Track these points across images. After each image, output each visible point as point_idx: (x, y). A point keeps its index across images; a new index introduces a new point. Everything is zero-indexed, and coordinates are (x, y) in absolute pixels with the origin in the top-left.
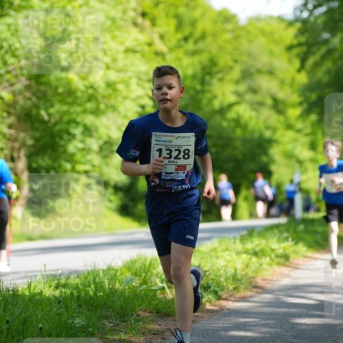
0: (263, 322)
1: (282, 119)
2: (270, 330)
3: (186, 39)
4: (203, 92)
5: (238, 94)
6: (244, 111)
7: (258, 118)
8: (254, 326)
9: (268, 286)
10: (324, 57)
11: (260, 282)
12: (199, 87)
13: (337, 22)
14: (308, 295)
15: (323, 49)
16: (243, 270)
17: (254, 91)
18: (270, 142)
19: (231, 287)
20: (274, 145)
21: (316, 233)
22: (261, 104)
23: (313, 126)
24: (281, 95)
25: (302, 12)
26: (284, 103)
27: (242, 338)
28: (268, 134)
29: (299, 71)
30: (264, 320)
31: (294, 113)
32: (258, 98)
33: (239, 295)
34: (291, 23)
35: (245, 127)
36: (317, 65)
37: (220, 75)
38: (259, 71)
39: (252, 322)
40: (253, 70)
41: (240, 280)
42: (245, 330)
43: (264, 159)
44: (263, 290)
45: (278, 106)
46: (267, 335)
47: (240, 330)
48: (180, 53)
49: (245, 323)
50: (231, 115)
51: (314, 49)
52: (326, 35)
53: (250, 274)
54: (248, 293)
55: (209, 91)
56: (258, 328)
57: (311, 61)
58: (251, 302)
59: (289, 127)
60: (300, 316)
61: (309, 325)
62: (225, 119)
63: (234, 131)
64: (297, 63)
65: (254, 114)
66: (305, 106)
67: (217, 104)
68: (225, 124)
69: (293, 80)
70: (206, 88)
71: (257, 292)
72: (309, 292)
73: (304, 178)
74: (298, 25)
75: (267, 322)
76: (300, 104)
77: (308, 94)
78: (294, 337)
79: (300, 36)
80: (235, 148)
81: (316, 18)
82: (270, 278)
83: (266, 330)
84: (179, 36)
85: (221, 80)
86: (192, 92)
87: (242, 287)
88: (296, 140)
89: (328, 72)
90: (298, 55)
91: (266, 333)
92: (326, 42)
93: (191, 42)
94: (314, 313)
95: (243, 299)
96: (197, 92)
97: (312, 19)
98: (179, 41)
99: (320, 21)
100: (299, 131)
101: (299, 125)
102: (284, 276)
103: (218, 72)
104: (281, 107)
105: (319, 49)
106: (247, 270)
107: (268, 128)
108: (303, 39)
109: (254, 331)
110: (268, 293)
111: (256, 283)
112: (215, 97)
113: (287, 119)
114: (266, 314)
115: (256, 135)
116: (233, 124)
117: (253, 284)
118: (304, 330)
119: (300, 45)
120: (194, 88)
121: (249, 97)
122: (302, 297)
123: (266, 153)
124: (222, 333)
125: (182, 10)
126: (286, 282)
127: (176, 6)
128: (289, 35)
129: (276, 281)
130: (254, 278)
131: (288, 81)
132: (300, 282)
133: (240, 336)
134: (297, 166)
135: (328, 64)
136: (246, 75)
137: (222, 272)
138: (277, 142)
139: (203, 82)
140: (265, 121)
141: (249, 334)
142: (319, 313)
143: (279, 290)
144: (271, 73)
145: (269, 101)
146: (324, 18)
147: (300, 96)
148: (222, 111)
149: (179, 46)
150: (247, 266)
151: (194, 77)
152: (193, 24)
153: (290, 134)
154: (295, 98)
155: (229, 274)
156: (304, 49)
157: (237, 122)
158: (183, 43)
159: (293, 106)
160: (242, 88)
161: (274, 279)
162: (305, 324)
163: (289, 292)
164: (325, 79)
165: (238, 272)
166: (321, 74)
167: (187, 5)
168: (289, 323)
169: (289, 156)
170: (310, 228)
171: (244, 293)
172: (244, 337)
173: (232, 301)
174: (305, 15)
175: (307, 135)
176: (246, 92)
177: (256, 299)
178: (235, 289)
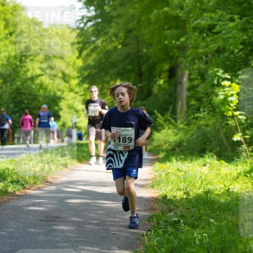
0: (50, 202)
1: (67, 85)
2: (54, 206)
3: (11, 34)
4: (21, 67)
5: (42, 69)
6: (45, 80)
7: (53, 84)
8: (44, 204)
9: (55, 181)
10: (92, 51)
11: (50, 179)
12: (18, 64)
13: (100, 31)
14: (77, 187)
15: (92, 47)
16: (40, 173)
17: (52, 68)
18: (60, 98)
19: (32, 182)
20: (62, 100)
21: (84, 151)
22: (55, 76)
23: (85, 90)
24: (67, 72)
25: (80, 23)
26: (68, 76)
27: (36, 211)
28: (59, 94)
29: (78, 58)
30: (51, 201)
31: (74, 82)
32: (53, 72)
33: (36, 186)
34: (74, 30)
35: (45, 89)
36: (88, 55)
37: (31, 58)
38: (55, 56)
39: (43, 202)
40: (51, 56)
41: (37, 178)
42: (39, 207)
43: (56, 108)
44: (51, 184)
45: (65, 78)
46: (51, 209)
47: (35, 206)
48: (7, 42)
49: (39, 202)
50: (38, 81)
51: (87, 46)
52: (93, 39)
53: (44, 174)
54: (43, 185)
55: (25, 66)
56: (46, 205)
57: (84, 53)
58: (43, 190)
59: (71, 90)
60: (71, 198)
61: (76, 203)
62: (34, 84)
63: (39, 91)
64: (77, 54)
65: (51, 82)
66: (81, 79)
67: (29, 75)
68: (34, 87)
69: (74, 63)
70: (23, 64)
71: (48, 185)
72: (77, 185)
73: (78, 120)
74: (78, 31)
75: (52, 202)
76: (78, 77)
77: (83, 72)
78: (67, 210)
79: (78, 38)
80: (39, 102)
81: (88, 28)
82: (55, 177)
83: (51, 206)
84: (7, 32)
85: (32, 60)
86: (14, 66)
87: (39, 182)
88: (75, 98)
89: (95, 59)
90: (77, 49)
91: (51, 208)
92: (94, 42)
93: (14, 36)
94: (80, 196)
95: (39, 189)
96: (17, 66)
97: (86, 28)
98: (7, 35)
99: (90, 30)
100: (77, 93)
101: (77, 90)
102: (64, 175)
103: (30, 56)
104: (67, 78)
105: (89, 46)
106: (42, 172)
107: (59, 90)
108: (80, 40)
109: (44, 207)
110: (54, 186)
111: (47, 179)
112: (28, 70)
113: (70, 85)
114: (51, 197)
115: (52, 94)
116: (38, 87)
117: (46, 180)
118: (73, 206)
119: (78, 43)
120: (16, 64)
121: (48, 71)
122: (73, 188)
123: (57, 105)
124: (25, 208)
125: (8, 16)
126: (65, 179)
127: (5, 14)
128: (73, 37)
129: (59, 178)
130: (46, 177)
131: (71, 64)
132: (73, 179)
133: (35, 210)
134: (75, 113)
135: (94, 55)
136: (47, 58)
137: (27, 173)
138: (64, 98)
139: (21, 61)
140: (57, 86)
141: (41, 209)
142: (82, 196)
143: (61, 184)
144: (62, 58)
145: (60, 75)
146: (92, 28)
147: (78, 73)
148: (32, 79)
149: (7, 38)
150: (43, 170)
151: (15, 57)
152: (15, 25)
153: (72, 94)
154: (75, 74)
155: (31, 174)
156: (81, 45)
157: (41, 85)
158: (9, 36)
159: (74, 78)
160: (44, 66)
161: (58, 177)
162: (74, 203)
163: (65, 185)
164: (93, 64)
165: (37, 173)
166: (90, 61)
167: (12, 13)
168: (65, 202)
169: (70, 107)
170: (80, 149)
171: (39, 185)
172: (38, 210)
173: (32, 190)
174: (82, 25)
175: (81, 95)
176: (47, 68)
177: (46, 189)
178: (34, 183)
